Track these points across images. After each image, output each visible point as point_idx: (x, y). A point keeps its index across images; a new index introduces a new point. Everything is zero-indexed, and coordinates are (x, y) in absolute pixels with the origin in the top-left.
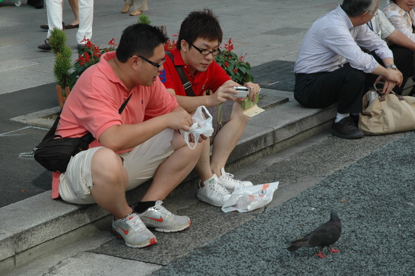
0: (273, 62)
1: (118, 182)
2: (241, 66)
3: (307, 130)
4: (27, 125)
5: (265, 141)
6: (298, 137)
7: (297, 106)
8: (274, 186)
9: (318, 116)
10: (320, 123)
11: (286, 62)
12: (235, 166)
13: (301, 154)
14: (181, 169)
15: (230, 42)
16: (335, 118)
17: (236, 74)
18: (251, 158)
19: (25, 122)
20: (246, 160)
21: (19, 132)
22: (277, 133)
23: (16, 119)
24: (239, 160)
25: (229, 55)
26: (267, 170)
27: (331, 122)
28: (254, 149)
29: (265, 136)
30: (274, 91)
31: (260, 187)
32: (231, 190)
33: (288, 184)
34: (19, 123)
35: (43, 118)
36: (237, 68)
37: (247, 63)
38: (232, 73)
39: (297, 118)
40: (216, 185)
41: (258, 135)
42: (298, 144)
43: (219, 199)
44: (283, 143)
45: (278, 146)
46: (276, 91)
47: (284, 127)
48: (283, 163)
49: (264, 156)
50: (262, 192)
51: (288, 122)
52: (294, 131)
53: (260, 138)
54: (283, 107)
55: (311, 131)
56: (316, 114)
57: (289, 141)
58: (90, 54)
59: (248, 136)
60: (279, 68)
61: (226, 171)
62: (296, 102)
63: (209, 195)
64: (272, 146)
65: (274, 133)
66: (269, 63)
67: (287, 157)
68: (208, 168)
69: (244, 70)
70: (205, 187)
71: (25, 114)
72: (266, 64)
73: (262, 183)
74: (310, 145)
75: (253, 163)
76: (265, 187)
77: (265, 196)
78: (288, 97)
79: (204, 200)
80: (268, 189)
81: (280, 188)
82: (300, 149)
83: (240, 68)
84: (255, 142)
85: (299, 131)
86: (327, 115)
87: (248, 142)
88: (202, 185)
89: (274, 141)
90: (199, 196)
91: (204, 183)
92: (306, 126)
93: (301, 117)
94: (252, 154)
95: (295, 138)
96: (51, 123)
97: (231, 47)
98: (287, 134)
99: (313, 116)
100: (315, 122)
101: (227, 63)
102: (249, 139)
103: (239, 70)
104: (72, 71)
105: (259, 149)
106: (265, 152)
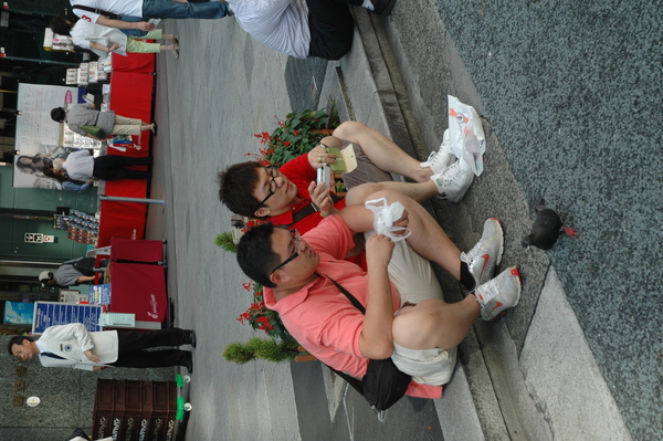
0: (286, 80)
1: (437, 316)
2: (290, 125)
3: (381, 48)
4: (341, 403)
5: (391, 105)
6: (388, 60)
7: (348, 58)
8: (454, 103)
9: (363, 31)
10: (372, 29)
11: (288, 63)
12: (419, 147)
13: (412, 59)
14: (422, 224)
15: (259, 136)
16: (368, 10)
17: (301, 133)
18: (410, 124)
19: (337, 405)
20: (413, 132)
21: (350, 415)
22: (381, 87)
23: (332, 415)
24: (413, 142)
25: (275, 139)
26: (429, 107)
27: (372, 15)
28: (400, 121)
29: (384, 104)
30: (324, 84)
31: (452, 120)
32: (453, 159)
33: (451, 83)
34: (337, 412)
35: (334, 381)
36: (293, 131)
37: (288, 117)
38: (299, 137)
39: (364, 59)
40: (446, 178)
41: (382, 114)
42: (398, 62)
43: (464, 177)
44: (395, 81)
45: (399, 88)
46: (325, 81)
47: (374, 77)
48: (422, 84)
49: (410, 108)
50: (460, 118)
51: (367, 72)
52: (381, 65)
53: (386, 111)
54: (347, 76)
55: (382, 42)
56: (361, 35)
57: (394, 74)
58: (259, 315)
59: (382, 126)
60: (296, 73)
61: (425, 160)
62: (343, 59)
63: (457, 189)
64: (398, 96)
65: (381, 92)
66: (287, 85)
67: (414, 79)
68: (423, 187)
69: (296, 123)
70: (446, 192)
71: (326, 403)
72: (288, 89)
73: (447, 116)
74: (401, 45)
75: (418, 124)
76: (454, 114)
77: (466, 115)
78: (334, 68)
79: (463, 195)
80: (456, 111)
81: (456, 94)
82: (405, 60)
83: (294, 126)
84: (391, 117)
85: (381, 58)
86: (363, 20)
87: (390, 128)
88: (444, 195)
89: (392, 93)
90: (456, 201)
91: (441, 192)
92: (375, 49)
93: (363, 54)
94: (406, 123)
95: (390, 65)
96: (340, 380)
97: (266, 135)
98: (383, 75)
99: (362, 39)
100: (371, 36)
101: (285, 143)
102: (386, 125)
103: (296, 129)
104: (279, 340)
105: (399, 114)
106: (405, 106)
